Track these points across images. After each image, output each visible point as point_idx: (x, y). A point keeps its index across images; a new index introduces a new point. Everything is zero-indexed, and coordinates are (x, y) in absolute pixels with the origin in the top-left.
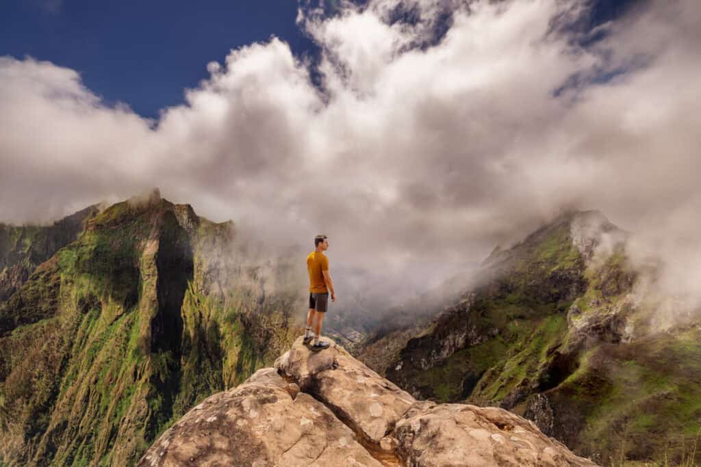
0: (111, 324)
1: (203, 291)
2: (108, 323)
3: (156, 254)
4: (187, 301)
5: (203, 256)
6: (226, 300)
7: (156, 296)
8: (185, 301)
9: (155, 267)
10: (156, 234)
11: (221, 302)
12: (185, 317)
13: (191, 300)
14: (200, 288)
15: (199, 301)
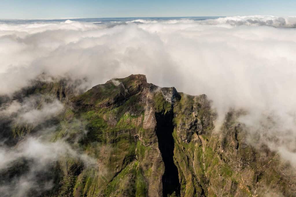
0: (111, 181)
1: (186, 141)
2: (108, 180)
3: (156, 127)
4: (177, 151)
5: (185, 118)
6: (203, 143)
7: (162, 158)
8: (174, 151)
9: (156, 137)
10: (151, 111)
11: (200, 146)
12: (177, 162)
13: (179, 149)
14: (183, 139)
15: (184, 148)
